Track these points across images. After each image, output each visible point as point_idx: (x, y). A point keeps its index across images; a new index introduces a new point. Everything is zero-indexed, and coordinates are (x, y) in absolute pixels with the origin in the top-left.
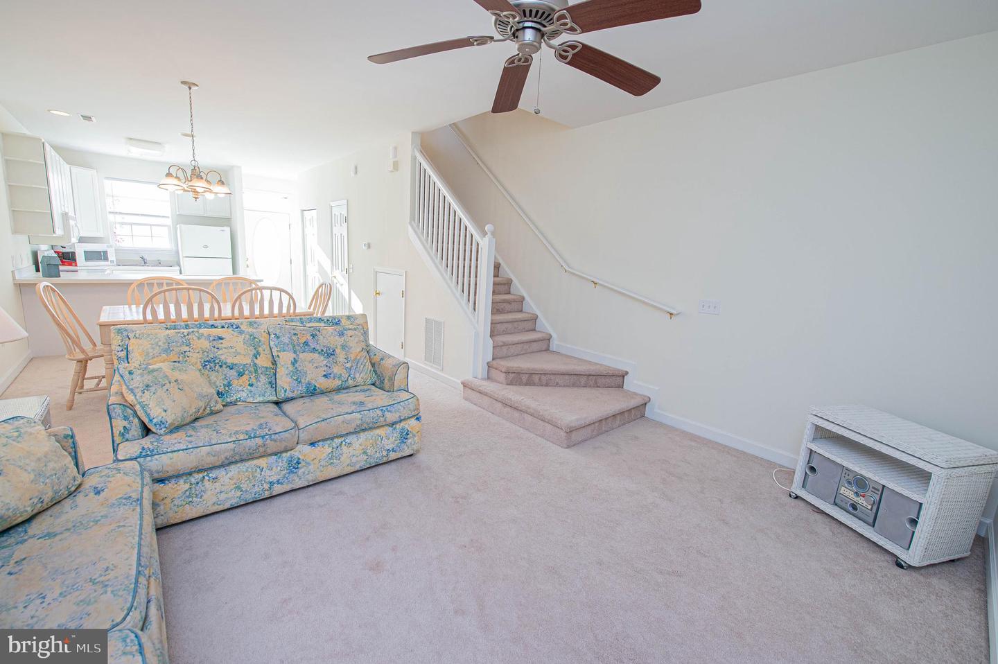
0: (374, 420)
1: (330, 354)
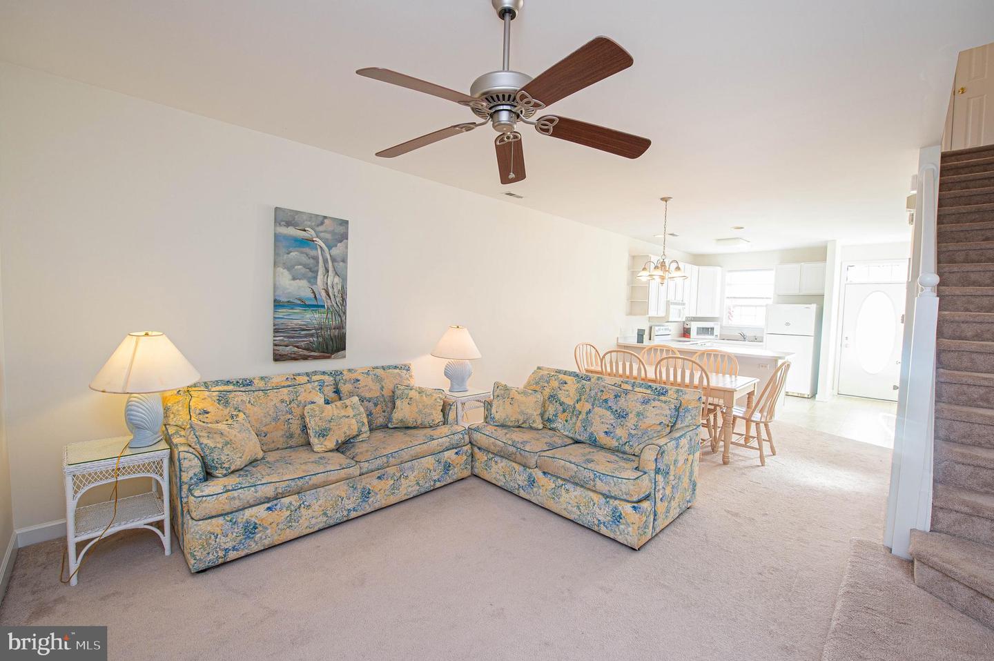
0: (585, 480)
1: (621, 415)
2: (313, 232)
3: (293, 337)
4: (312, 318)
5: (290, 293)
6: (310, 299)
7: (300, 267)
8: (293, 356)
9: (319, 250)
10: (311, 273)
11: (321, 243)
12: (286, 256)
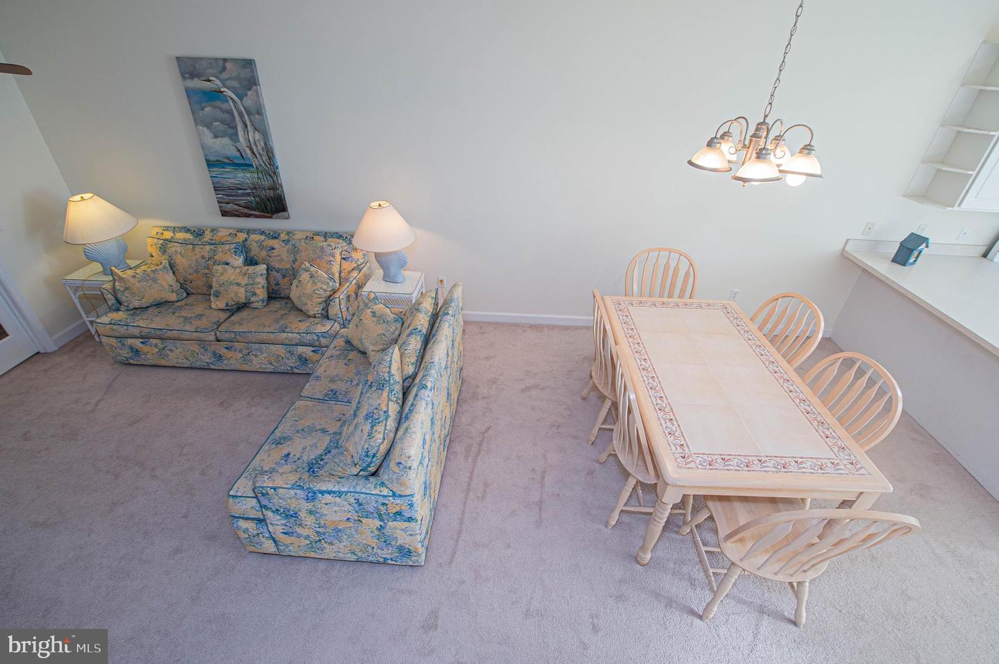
2: (218, 82)
3: (231, 196)
4: (244, 177)
5: (216, 152)
6: (237, 158)
7: (218, 123)
8: (236, 213)
9: (231, 102)
10: (229, 130)
11: (230, 93)
12: (201, 112)
